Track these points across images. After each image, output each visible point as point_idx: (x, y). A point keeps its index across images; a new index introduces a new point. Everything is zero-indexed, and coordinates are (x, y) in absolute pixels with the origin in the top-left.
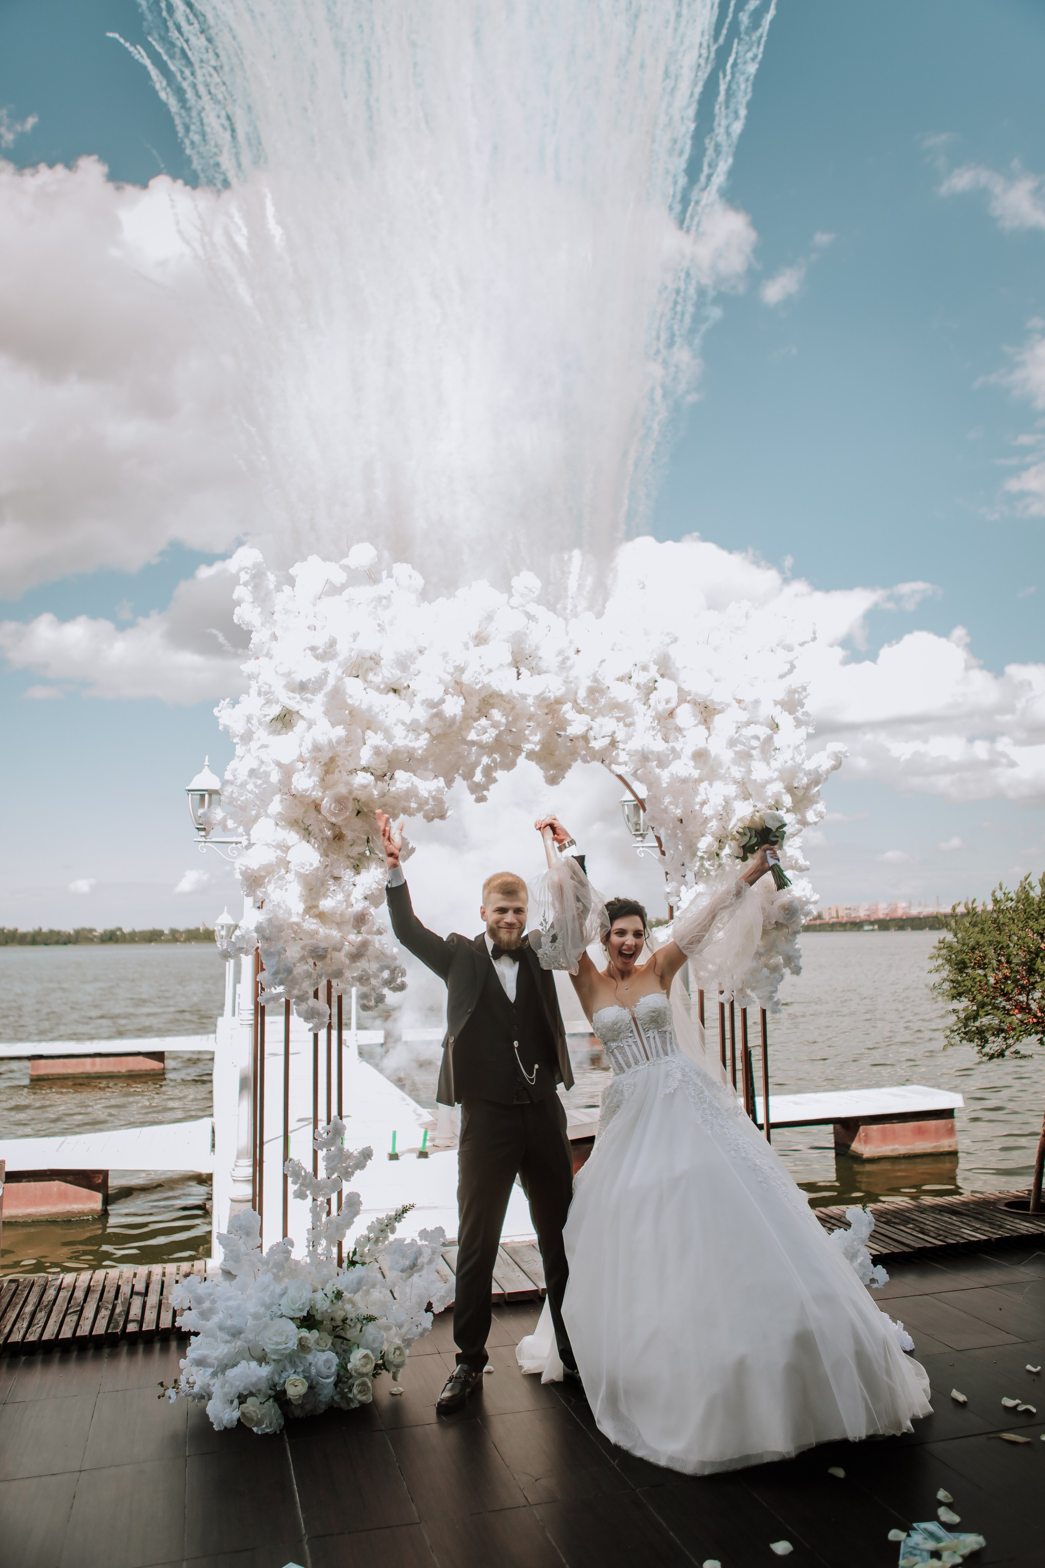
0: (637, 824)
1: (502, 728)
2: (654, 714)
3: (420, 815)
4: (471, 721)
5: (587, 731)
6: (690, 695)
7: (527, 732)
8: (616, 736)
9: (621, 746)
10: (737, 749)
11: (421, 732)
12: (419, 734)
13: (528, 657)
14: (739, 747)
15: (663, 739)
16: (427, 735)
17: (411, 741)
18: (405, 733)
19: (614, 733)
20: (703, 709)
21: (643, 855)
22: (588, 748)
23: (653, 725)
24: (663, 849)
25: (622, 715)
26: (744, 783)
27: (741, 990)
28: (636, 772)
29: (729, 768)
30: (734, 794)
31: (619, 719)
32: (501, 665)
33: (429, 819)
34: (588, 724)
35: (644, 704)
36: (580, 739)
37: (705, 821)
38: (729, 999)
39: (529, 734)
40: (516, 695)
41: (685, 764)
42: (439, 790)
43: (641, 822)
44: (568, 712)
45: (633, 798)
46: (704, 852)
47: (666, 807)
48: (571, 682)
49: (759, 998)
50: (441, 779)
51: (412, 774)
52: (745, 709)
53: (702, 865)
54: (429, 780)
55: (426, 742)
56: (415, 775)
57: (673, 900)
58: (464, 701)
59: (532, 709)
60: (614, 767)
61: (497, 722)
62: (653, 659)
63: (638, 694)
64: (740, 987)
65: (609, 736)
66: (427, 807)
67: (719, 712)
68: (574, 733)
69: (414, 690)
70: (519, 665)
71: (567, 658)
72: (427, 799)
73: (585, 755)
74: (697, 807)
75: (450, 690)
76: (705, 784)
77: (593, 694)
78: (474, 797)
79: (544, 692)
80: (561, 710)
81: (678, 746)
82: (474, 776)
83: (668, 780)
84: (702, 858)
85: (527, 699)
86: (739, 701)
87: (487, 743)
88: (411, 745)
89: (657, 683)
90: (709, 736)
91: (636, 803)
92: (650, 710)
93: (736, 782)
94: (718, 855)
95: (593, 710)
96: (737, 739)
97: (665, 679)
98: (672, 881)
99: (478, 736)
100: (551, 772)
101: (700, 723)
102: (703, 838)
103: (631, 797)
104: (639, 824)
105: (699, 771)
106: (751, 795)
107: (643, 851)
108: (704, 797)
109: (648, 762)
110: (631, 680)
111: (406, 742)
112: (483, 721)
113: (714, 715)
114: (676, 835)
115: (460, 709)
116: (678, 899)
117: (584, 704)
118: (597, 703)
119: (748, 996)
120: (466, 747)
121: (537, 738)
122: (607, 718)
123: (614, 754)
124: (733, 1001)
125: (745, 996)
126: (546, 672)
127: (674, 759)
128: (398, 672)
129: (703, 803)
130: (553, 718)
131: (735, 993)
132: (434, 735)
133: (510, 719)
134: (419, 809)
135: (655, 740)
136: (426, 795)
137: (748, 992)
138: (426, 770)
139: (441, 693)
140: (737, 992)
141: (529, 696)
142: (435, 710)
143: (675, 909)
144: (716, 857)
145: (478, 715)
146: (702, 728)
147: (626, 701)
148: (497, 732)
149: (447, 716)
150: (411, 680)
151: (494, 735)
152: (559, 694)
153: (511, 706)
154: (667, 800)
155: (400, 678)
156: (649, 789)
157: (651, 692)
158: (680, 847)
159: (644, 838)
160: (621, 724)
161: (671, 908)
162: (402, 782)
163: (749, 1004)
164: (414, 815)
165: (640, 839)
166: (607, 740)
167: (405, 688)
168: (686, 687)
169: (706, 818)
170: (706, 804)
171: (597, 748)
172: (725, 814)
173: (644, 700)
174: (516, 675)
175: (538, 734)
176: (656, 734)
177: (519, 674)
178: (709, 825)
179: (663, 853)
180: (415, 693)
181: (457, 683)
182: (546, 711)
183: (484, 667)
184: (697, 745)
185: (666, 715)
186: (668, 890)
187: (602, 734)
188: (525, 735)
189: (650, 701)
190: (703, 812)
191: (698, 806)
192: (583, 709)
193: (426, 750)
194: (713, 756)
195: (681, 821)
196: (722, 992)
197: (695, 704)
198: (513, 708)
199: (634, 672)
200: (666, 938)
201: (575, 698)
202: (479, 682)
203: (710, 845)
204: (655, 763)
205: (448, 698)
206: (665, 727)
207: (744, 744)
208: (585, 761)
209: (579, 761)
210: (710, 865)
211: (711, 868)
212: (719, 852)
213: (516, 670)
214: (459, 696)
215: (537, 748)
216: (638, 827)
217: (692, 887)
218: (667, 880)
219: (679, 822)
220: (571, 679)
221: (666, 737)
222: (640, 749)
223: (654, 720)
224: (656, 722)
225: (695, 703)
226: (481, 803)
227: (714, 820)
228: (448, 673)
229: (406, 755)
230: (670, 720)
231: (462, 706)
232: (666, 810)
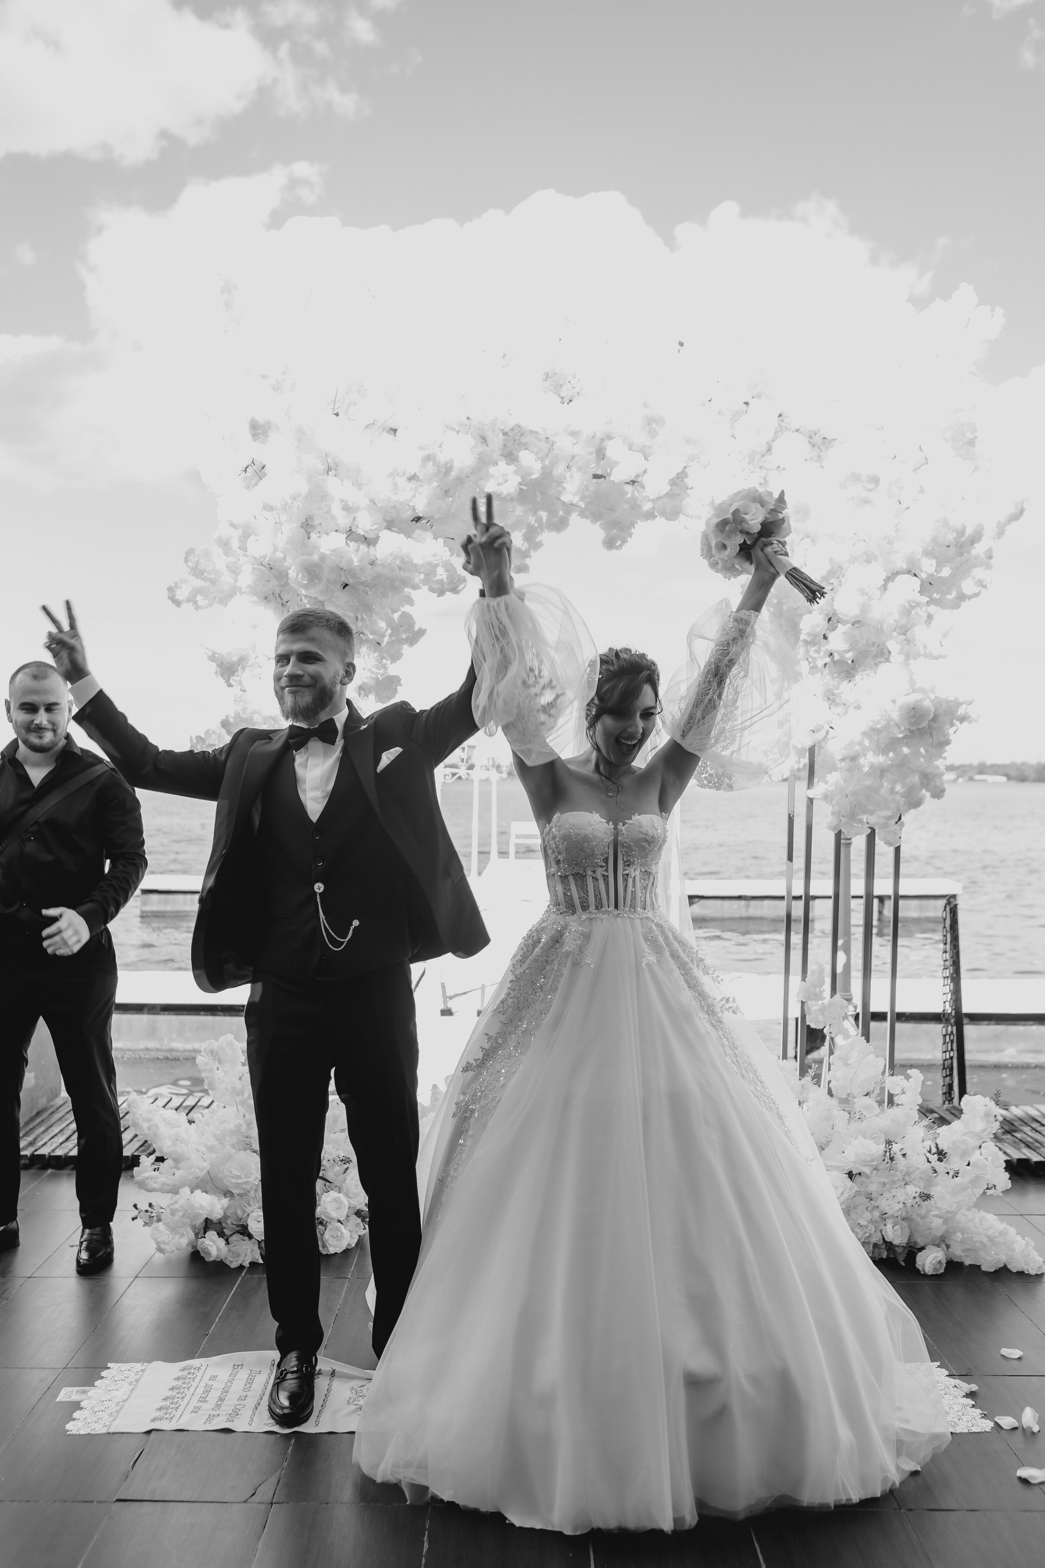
1: (533, 476)
4: (488, 467)
27: (852, 816)
39: (567, 482)
44: (617, 450)
54: (425, 542)
61: (525, 467)
64: (849, 811)
94: (825, 638)
121: (575, 487)
130: (597, 459)
133: (547, 463)
175: (577, 481)
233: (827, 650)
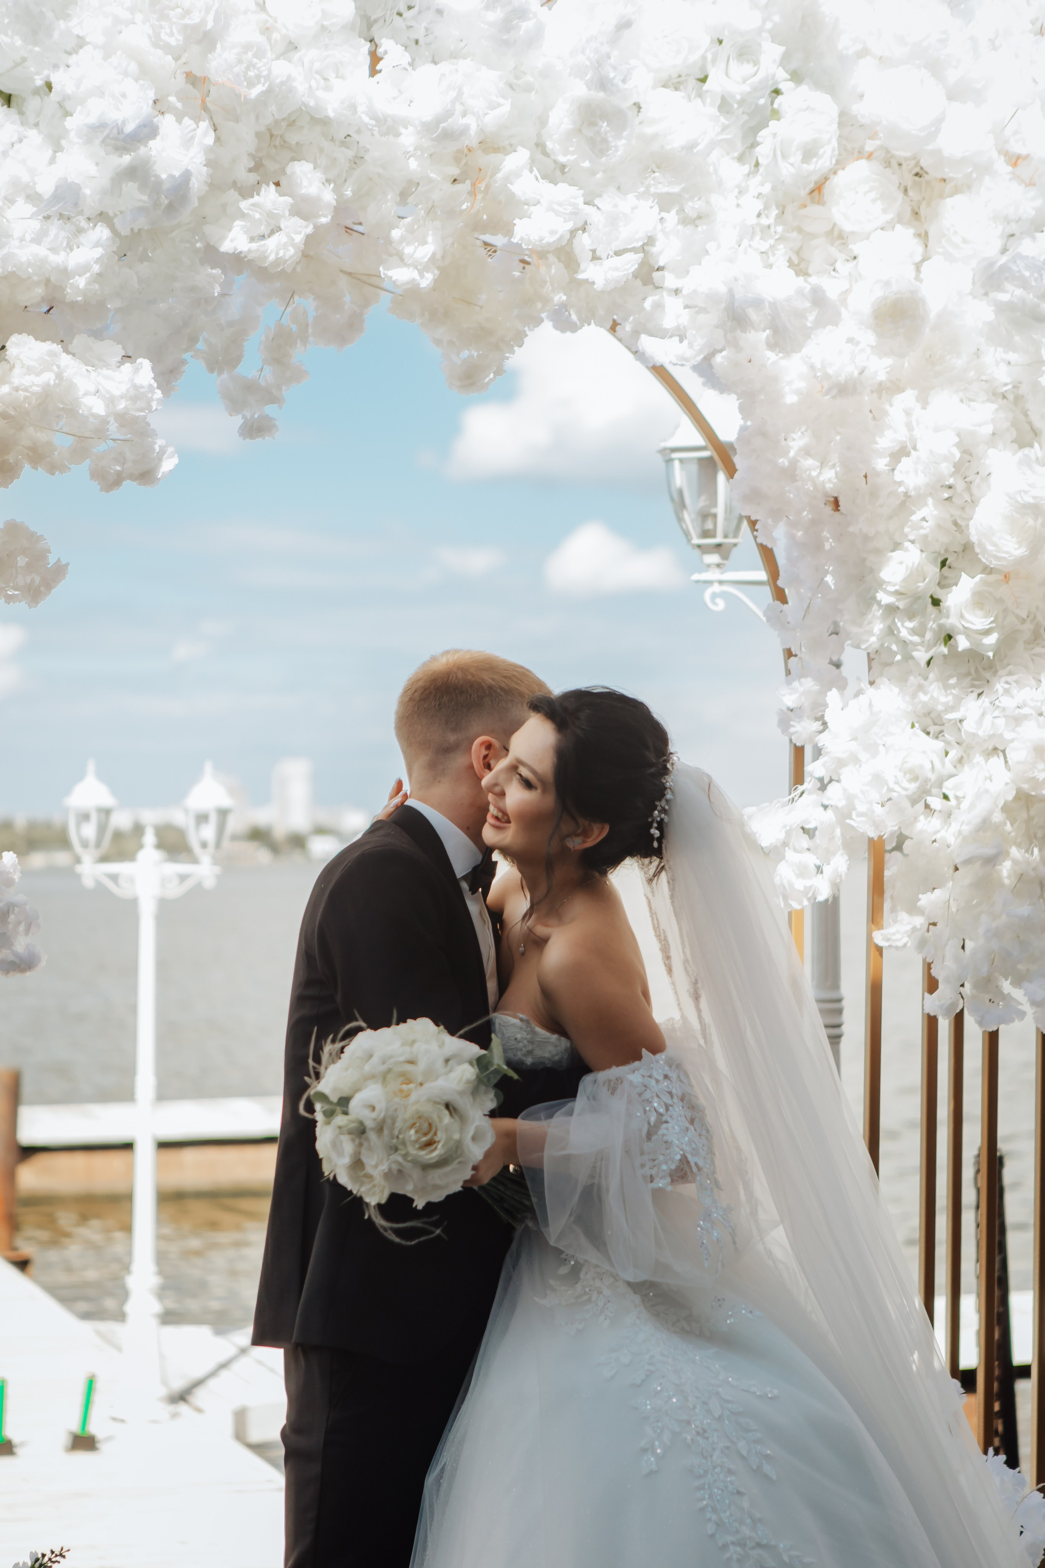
0: (706, 515)
1: (324, 220)
2: (767, 189)
3: (81, 471)
4: (233, 194)
5: (573, 233)
6: (873, 136)
7: (396, 234)
8: (654, 250)
9: (670, 280)
10: (1004, 297)
11: (83, 224)
12: (80, 231)
13: (402, 8)
14: (1010, 293)
15: (791, 264)
16: (102, 232)
17: (54, 250)
18: (36, 225)
19: (651, 241)
20: (909, 180)
21: (721, 605)
22: (575, 284)
23: (764, 221)
24: (780, 583)
25: (676, 189)
26: (1018, 399)
27: (986, 984)
28: (708, 359)
29: (978, 353)
30: (988, 429)
31: (665, 202)
32: (323, 28)
33: (110, 482)
34: (576, 213)
35: (741, 159)
36: (552, 258)
37: (903, 504)
38: (953, 1005)
39: (402, 239)
40: (366, 119)
41: (850, 340)
42: (137, 395)
43: (720, 510)
44: (517, 175)
45: (700, 441)
46: (897, 593)
47: (794, 463)
48: (529, 88)
49: (1034, 1003)
50: (145, 365)
51: (57, 348)
52: (1031, 184)
53: (891, 631)
54: (107, 366)
55: (98, 252)
56: (66, 351)
57: (803, 729)
58: (212, 134)
59: (413, 164)
60: (647, 343)
61: (306, 199)
62: (769, 25)
63: (724, 128)
64: (984, 970)
65: (634, 250)
66: (101, 447)
67: (956, 191)
68: (534, 237)
69: (66, 98)
70: (375, 32)
71: (522, 14)
72: (104, 421)
73: (564, 306)
74: (881, 464)
75: (172, 99)
76: (907, 398)
77: (593, 124)
78: (238, 421)
79: (449, 114)
80: (497, 169)
81: (832, 288)
82: (238, 359)
83: (802, 385)
84: (891, 610)
85: (398, 135)
86: (1015, 160)
87: (278, 261)
88: (58, 259)
89: (779, 100)
90: (924, 260)
91: (706, 454)
92: (758, 178)
93: (997, 395)
94: (936, 602)
95: (592, 172)
96: (1004, 268)
97: (804, 88)
98: (802, 675)
99: (252, 240)
100: (465, 353)
101: (900, 219)
102: (897, 555)
103: (692, 436)
104: (715, 516)
105: (888, 361)
106: (1036, 433)
107: (724, 595)
108: (902, 435)
109: (744, 330)
110: (707, 86)
111: (41, 251)
112: (269, 196)
113: (942, 196)
114: (817, 546)
115: (201, 159)
116: (817, 725)
117: (565, 154)
118: (602, 152)
119: (1006, 998)
120: (217, 271)
121: (425, 251)
122: (631, 197)
123: (648, 304)
124: (962, 1011)
125: (997, 996)
126: (454, 56)
127: (820, 323)
128: (19, 42)
129: (900, 453)
130: (472, 193)
131: (967, 990)
132: (125, 232)
133: (349, 193)
134: (80, 452)
135: (770, 266)
136: (99, 408)
137: (1006, 986)
138: (98, 335)
139: (147, 108)
140: (976, 986)
141: (406, 123)
142: (127, 159)
143: (808, 753)
144: (930, 607)
145: (253, 177)
146: (905, 235)
147: (690, 147)
148: (310, 230)
149: (164, 176)
150: (56, 67)
151: (299, 238)
152: (492, 119)
153: (350, 153)
154: (797, 442)
155: (24, 60)
156: (745, 410)
157: (763, 125)
158: (829, 579)
159: (725, 557)
160: (672, 217)
161: (798, 752)
162: (30, 370)
163: (1009, 1021)
164: (63, 469)
165: (713, 558)
166: (630, 262)
167: (36, 92)
168: (861, 110)
169: (906, 495)
170: (908, 455)
171: (599, 285)
172: (960, 486)
173: (740, 147)
174: (368, 60)
175: (430, 239)
176: (772, 247)
177: (375, 58)
178: (915, 518)
179: (780, 596)
180: (68, 106)
181: (192, 79)
182: (455, 171)
183: (276, 36)
184: (887, 283)
185: (804, 192)
186: (790, 700)
187: (617, 245)
188: (389, 241)
189: (758, 149)
190: (898, 476)
191: (887, 460)
192: (563, 167)
193: (99, 277)
194: (933, 315)
195: (836, 504)
196: (932, 985)
197: (888, 164)
198: (357, 160)
199: (714, 61)
200: (782, 836)
201: (539, 135)
202: (258, 77)
203: (917, 574)
204: (764, 335)
205: (167, 123)
206: (799, 230)
207: (1024, 284)
208: (564, 325)
209: (547, 326)
210: (913, 632)
211: (916, 639)
212: (939, 594)
213: (366, 47)
214: (197, 120)
215: (427, 280)
216: (709, 525)
217: (859, 693)
218: (788, 672)
219: (829, 510)
220: (529, 78)
221: (802, 260)
222: (723, 290)
223: (767, 207)
224: (774, 212)
225: (889, 161)
226: (259, 440)
227: (930, 501)
228: (167, 49)
229: (40, 291)
230: (814, 210)
231: (208, 150)
232: (791, 473)
233: (941, 627)
